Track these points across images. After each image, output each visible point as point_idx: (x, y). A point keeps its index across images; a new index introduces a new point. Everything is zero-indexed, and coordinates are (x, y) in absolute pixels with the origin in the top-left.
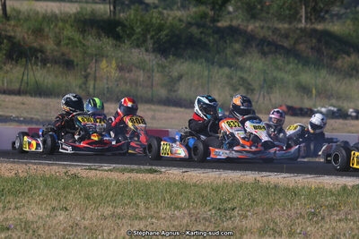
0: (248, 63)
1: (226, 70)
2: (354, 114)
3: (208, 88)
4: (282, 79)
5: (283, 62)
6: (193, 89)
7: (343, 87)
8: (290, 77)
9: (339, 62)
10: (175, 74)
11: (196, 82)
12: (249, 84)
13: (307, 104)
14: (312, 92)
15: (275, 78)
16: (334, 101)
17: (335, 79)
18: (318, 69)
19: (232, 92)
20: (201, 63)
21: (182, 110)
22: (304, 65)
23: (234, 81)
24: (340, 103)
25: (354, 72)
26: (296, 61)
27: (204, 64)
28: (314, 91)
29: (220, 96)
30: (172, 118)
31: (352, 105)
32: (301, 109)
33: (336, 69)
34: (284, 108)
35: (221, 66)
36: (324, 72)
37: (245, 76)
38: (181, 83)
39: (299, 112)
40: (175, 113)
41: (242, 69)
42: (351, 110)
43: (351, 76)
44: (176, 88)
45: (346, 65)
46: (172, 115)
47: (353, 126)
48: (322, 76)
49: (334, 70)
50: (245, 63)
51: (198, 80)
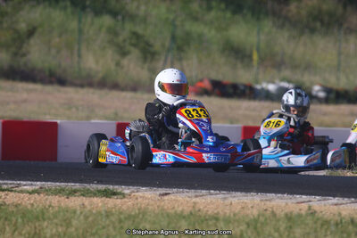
0: (143, 8)
1: (107, 20)
2: (322, 95)
3: (79, 50)
4: (200, 36)
5: (201, 6)
6: (53, 51)
7: (301, 49)
8: (213, 32)
9: (293, 7)
10: (23, 26)
11: (57, 40)
12: (148, 44)
13: (243, 77)
14: (250, 57)
15: (188, 34)
16: (287, 73)
17: (286, 34)
18: (258, 19)
19: (117, 57)
20: (65, 8)
21: (38, 87)
22: (234, 13)
23: (121, 38)
24: (298, 77)
25: (318, 24)
26: (223, 6)
27: (69, 10)
28: (255, 57)
29: (97, 62)
30: (25, 101)
31: (317, 79)
32: (235, 86)
33: (287, 18)
34: (207, 85)
35: (98, 13)
36: (268, 25)
37: (139, 30)
38: (32, 41)
39: (231, 91)
40: (29, 91)
41: (132, 17)
42: (317, 88)
43: (313, 31)
44: (24, 50)
45: (304, 13)
46: (25, 96)
47: (325, 114)
48: (266, 30)
49: (284, 21)
50: (138, 7)
51: (60, 36)
